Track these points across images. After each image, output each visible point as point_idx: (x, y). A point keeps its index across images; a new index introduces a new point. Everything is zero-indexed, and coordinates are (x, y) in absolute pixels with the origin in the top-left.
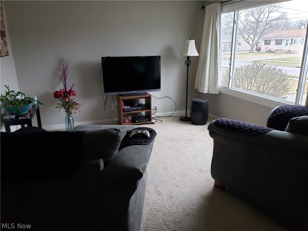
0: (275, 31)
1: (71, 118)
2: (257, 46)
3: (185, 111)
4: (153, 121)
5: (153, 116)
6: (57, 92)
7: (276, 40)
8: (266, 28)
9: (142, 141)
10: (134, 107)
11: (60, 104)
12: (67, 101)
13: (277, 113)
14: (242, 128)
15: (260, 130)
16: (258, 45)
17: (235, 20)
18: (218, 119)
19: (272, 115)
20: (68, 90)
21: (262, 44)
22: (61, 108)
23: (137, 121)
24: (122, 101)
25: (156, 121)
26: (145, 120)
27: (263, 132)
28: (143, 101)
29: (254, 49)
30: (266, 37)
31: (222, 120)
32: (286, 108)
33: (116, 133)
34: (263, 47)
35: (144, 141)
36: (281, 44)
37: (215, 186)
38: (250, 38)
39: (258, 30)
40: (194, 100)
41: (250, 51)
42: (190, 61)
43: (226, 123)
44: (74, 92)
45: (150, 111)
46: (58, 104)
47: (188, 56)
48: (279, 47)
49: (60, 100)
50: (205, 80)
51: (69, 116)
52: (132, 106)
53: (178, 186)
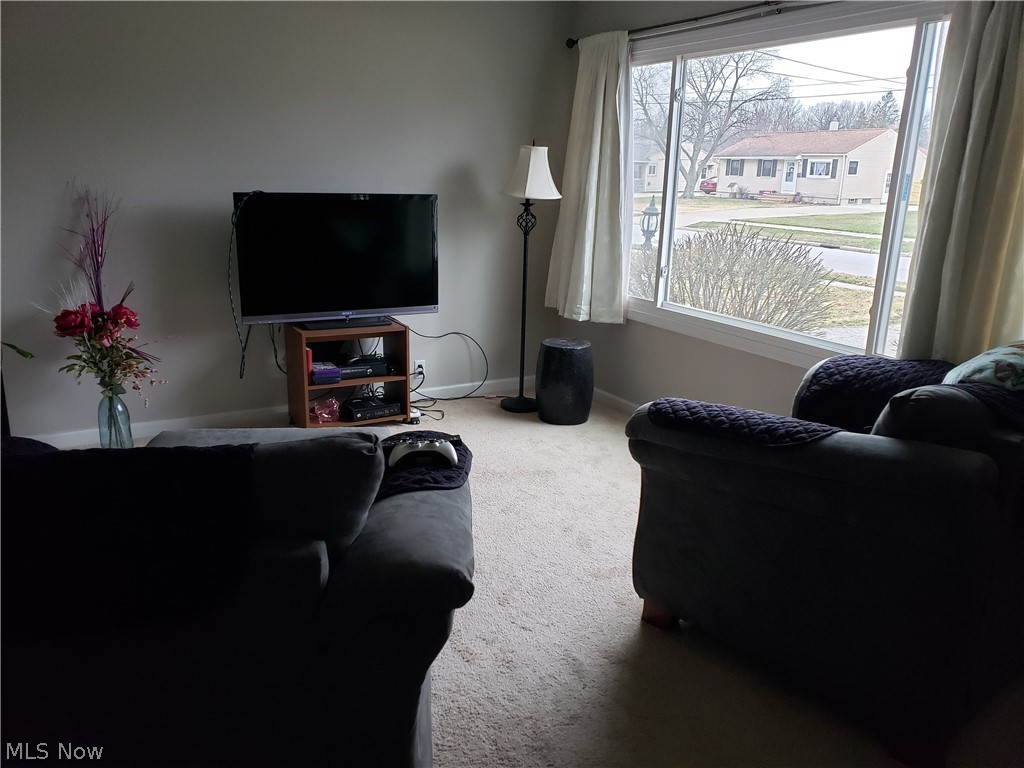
0: (757, 134)
1: (120, 408)
2: (704, 177)
3: (518, 379)
4: (415, 413)
5: (413, 396)
6: (66, 313)
7: (760, 161)
8: (730, 122)
9: (439, 475)
10: (348, 366)
11: (79, 357)
12: (108, 345)
13: (823, 381)
14: (744, 427)
15: (799, 432)
16: (708, 176)
17: (677, 87)
18: (658, 401)
19: (809, 386)
20: (107, 308)
21: (718, 173)
22: (85, 371)
23: (359, 415)
24: (308, 345)
25: (423, 415)
26: (387, 411)
27: (810, 437)
28: (376, 347)
29: (697, 187)
30: (730, 149)
31: (673, 405)
32: (848, 364)
33: (370, 450)
34: (724, 182)
35: (444, 477)
36: (774, 175)
37: (644, 619)
38: (684, 151)
39: (707, 128)
40: (548, 342)
41: (685, 192)
42: (532, 215)
43: (687, 413)
44: (133, 314)
45: (404, 378)
46: (68, 358)
47: (528, 200)
48: (767, 183)
49: (82, 342)
50: (580, 277)
51: (111, 399)
52: (342, 362)
53: (527, 625)
